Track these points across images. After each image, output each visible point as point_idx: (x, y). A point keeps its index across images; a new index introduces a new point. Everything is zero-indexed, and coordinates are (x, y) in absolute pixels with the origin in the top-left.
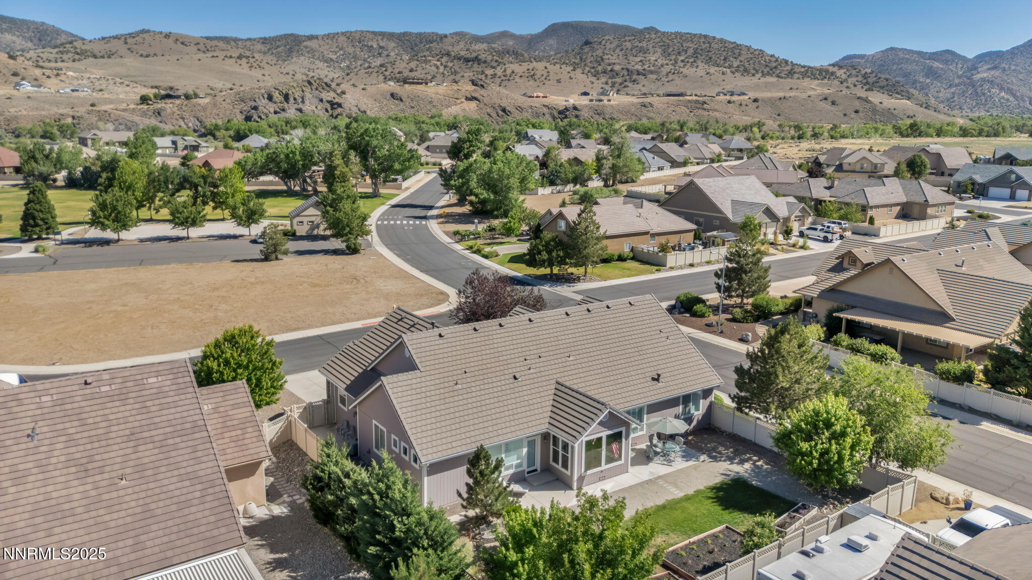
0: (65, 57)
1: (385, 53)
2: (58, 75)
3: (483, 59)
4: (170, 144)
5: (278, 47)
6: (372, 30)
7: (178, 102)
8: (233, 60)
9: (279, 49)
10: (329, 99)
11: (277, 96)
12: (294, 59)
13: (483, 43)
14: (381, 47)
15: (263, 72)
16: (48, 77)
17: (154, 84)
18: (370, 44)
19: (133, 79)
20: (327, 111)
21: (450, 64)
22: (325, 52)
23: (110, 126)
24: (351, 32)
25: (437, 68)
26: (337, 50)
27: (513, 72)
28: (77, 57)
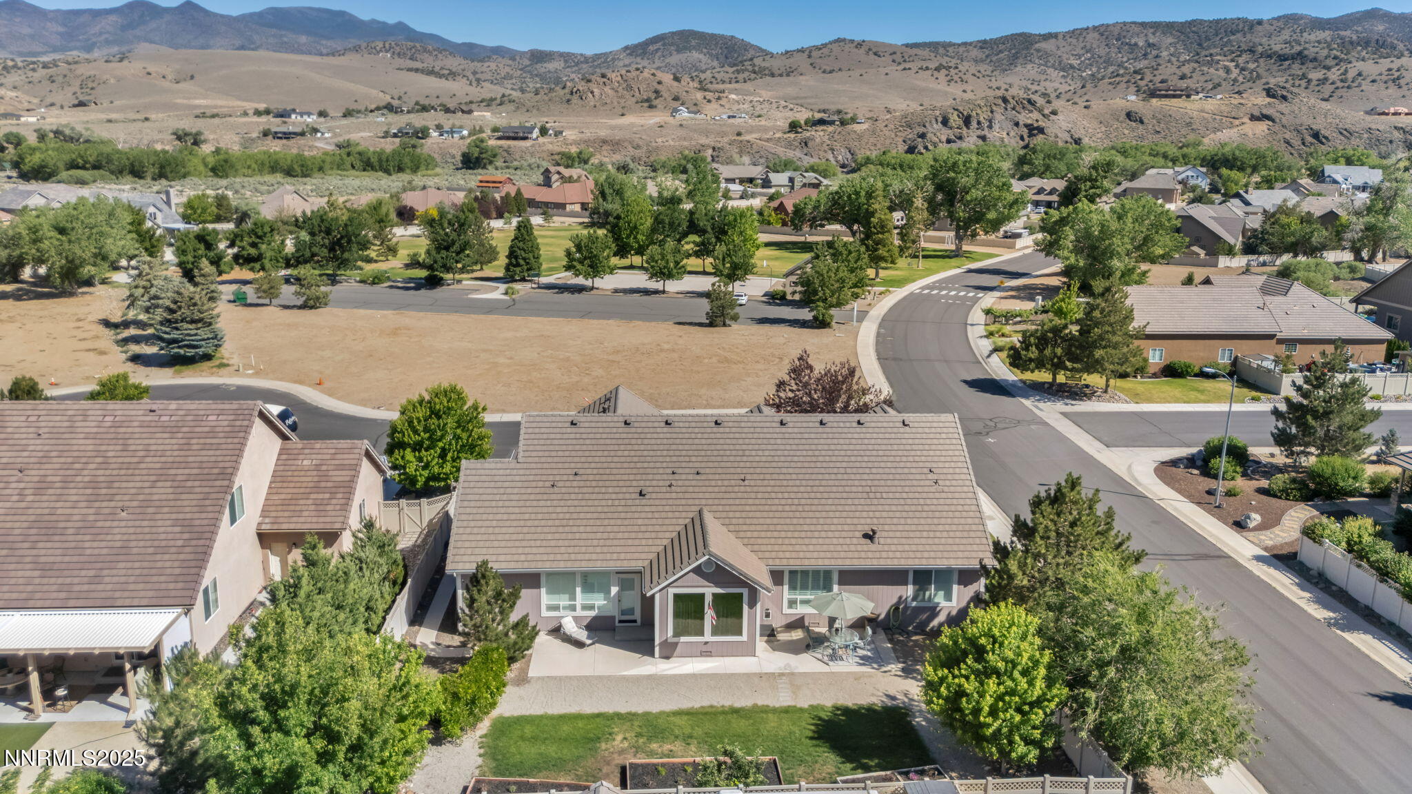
0: (741, 77)
1: (1154, 52)
2: (719, 98)
3: (1312, 56)
4: (786, 182)
5: (1001, 52)
6: (1140, 21)
7: (830, 129)
8: (929, 72)
9: (1001, 55)
10: (1029, 122)
11: (955, 119)
12: (1019, 68)
13: (1324, 30)
14: (1150, 45)
15: (965, 87)
16: (709, 101)
17: (822, 107)
18: (1133, 41)
19: (799, 102)
20: (1022, 138)
21: (1252, 66)
22: (1065, 56)
23: (746, 159)
24: (1108, 26)
25: (1228, 71)
26: (1081, 52)
27: (1360, 74)
28: (753, 76)
